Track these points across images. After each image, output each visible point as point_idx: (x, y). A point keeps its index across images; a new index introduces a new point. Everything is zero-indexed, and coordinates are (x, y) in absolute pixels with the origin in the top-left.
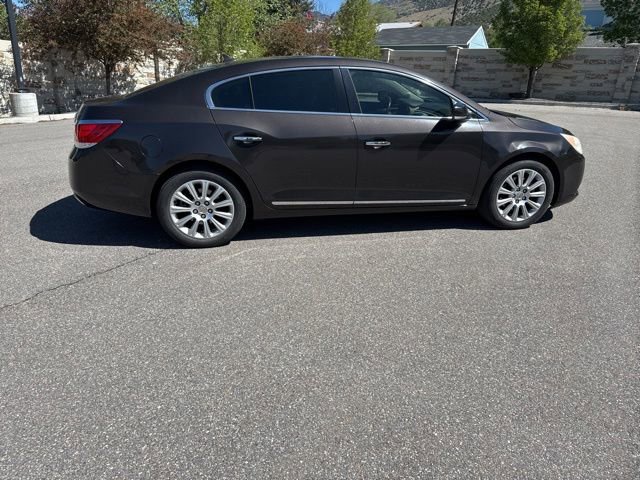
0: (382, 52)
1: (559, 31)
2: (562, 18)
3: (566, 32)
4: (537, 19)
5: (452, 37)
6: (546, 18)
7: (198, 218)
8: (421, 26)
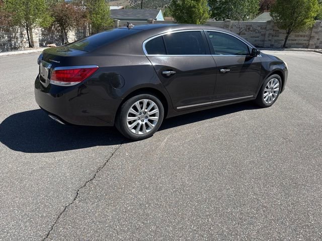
0: (114, 21)
1: (200, 13)
2: (201, 7)
3: (203, 14)
4: (190, 7)
5: (148, 14)
6: (194, 7)
7: (141, 123)
8: (123, 8)
